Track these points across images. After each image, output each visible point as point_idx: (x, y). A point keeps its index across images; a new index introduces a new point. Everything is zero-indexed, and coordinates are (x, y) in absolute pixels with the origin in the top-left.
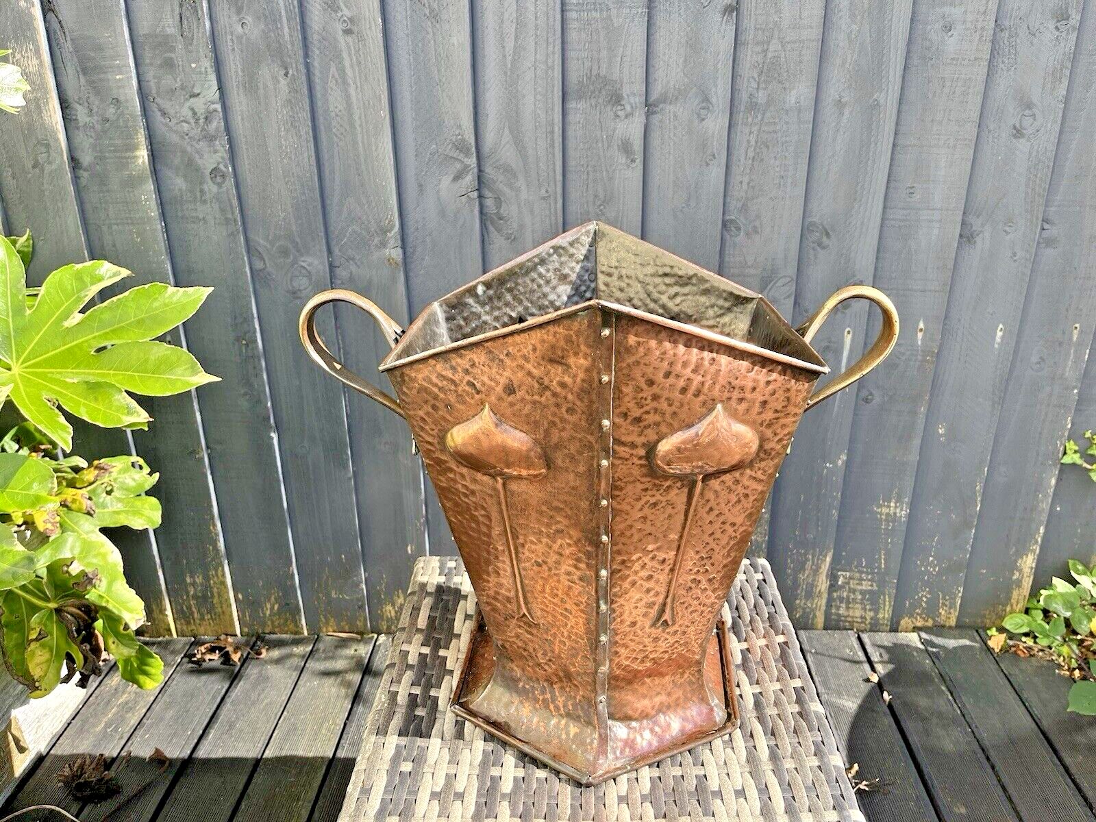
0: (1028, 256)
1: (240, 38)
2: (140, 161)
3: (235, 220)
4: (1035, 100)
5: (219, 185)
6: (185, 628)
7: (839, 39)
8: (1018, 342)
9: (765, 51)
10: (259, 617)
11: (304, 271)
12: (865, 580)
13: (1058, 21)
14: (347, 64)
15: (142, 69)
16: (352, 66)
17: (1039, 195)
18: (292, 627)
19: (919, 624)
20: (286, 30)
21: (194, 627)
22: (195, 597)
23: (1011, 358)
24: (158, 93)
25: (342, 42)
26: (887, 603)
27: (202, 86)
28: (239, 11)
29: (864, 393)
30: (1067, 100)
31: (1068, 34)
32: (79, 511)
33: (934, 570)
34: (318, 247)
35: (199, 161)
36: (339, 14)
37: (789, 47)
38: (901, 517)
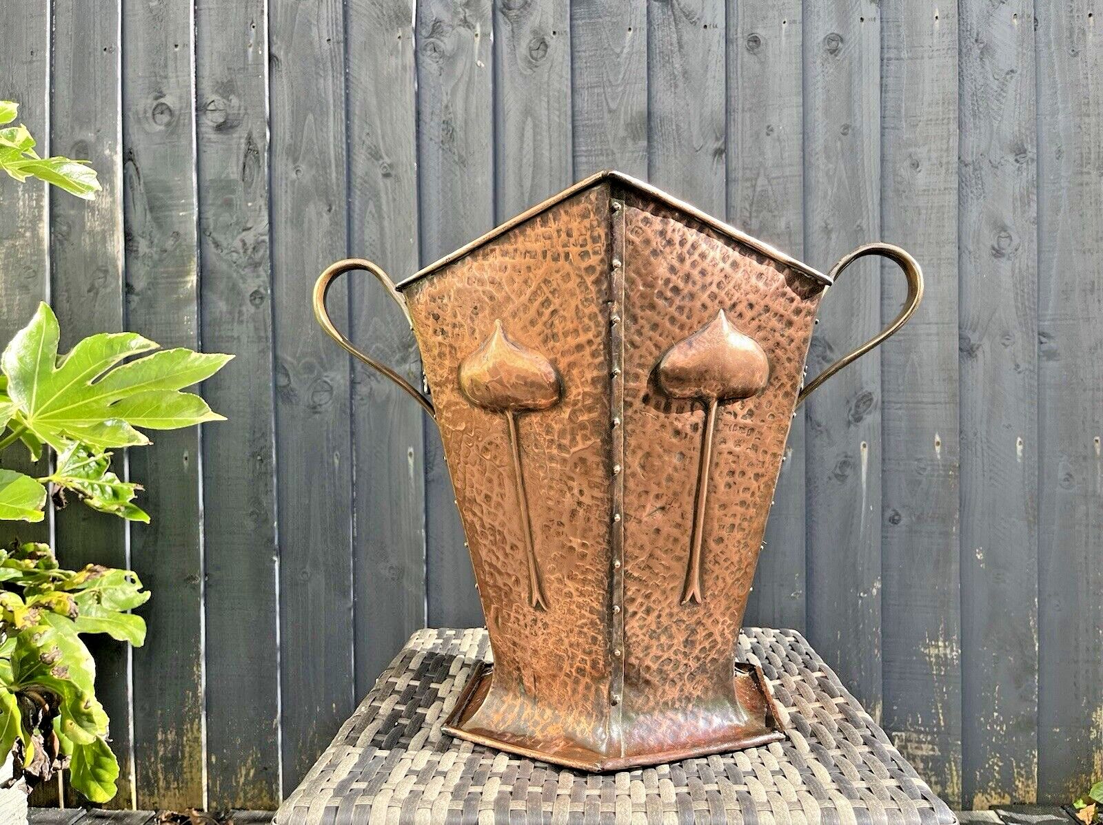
0: (1032, 368)
1: (293, 182)
2: (189, 285)
3: (267, 338)
4: (1008, 222)
5: (257, 307)
6: (147, 800)
7: (819, 176)
8: (1041, 457)
9: (754, 186)
10: (231, 786)
11: (326, 386)
12: (925, 743)
13: (1017, 155)
14: (384, 201)
15: (204, 208)
16: (388, 202)
17: (1030, 309)
18: (266, 800)
19: (995, 802)
20: (334, 175)
21: (156, 799)
22: (164, 759)
23: (1037, 473)
24: (215, 229)
25: (381, 184)
26: (955, 773)
27: (255, 222)
28: (295, 160)
29: (889, 513)
30: (1038, 221)
31: (1028, 164)
32: (62, 613)
33: (1001, 729)
34: (341, 363)
35: (242, 286)
36: (381, 162)
37: (774, 182)
38: (952, 659)
